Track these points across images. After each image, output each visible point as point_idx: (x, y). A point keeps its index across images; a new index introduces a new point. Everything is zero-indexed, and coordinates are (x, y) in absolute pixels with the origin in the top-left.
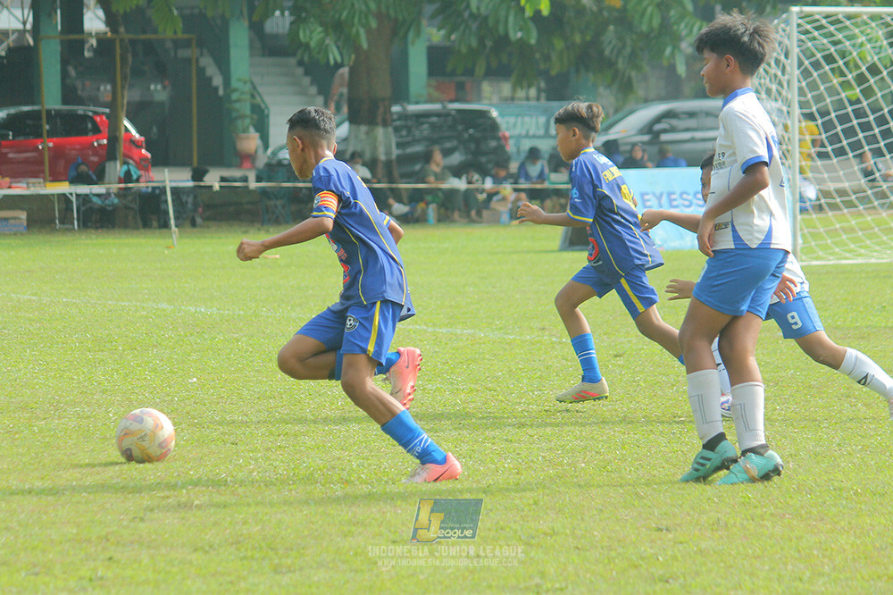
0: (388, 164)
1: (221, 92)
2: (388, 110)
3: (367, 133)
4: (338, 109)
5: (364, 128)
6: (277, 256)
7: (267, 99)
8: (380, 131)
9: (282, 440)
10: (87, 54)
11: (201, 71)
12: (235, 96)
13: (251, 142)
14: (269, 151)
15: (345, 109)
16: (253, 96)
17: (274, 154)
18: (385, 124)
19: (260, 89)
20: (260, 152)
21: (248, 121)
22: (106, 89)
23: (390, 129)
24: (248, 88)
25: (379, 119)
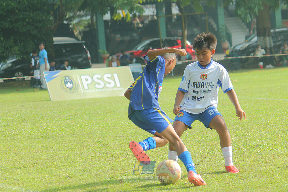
0: (271, 48)
1: (216, 29)
2: (269, 31)
3: (263, 39)
4: (254, 32)
5: (262, 38)
6: (237, 80)
7: (231, 31)
8: (267, 38)
9: (241, 138)
10: (174, 21)
11: (209, 23)
12: (220, 31)
13: (226, 44)
14: (232, 47)
15: (256, 32)
16: (226, 30)
17: (234, 48)
18: (269, 36)
19: (229, 28)
20: (229, 47)
21: (225, 38)
22: (180, 31)
23: (271, 37)
24: (224, 28)
25: (267, 34)
